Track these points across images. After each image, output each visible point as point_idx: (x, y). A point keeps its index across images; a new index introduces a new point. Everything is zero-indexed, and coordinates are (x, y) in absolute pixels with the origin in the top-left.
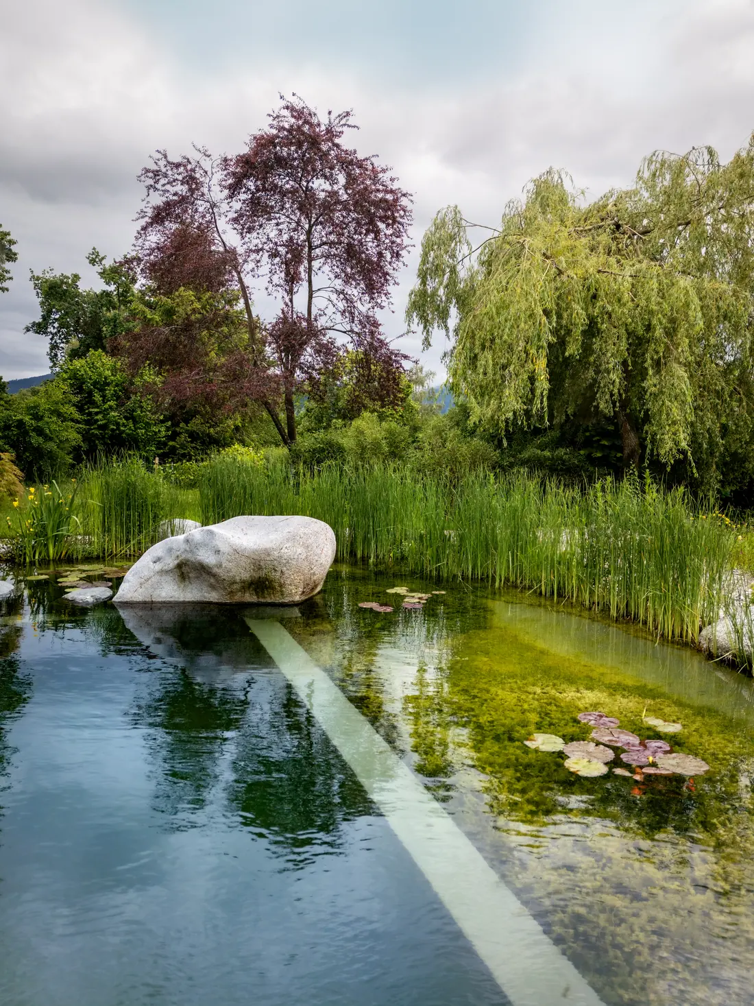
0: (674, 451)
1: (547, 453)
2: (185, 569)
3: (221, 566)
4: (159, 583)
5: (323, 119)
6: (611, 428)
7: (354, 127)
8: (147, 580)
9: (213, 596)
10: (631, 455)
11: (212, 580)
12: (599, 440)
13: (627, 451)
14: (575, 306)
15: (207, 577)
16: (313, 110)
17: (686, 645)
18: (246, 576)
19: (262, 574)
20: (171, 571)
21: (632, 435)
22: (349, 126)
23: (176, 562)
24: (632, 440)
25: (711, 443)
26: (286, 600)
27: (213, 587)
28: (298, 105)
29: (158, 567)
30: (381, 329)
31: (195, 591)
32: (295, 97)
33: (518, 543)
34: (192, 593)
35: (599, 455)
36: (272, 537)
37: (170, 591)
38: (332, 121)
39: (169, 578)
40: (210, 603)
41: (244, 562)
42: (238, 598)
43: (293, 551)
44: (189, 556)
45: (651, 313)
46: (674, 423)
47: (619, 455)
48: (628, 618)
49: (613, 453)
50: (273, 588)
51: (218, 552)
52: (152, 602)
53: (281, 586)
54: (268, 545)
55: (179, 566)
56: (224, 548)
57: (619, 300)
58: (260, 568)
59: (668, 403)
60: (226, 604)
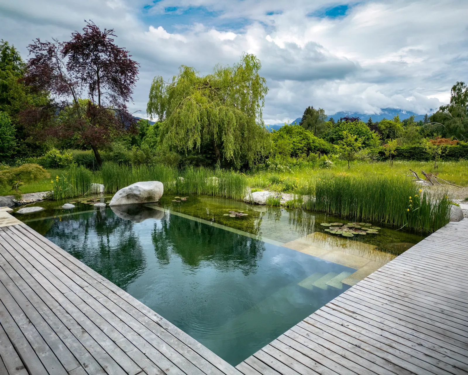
0: (230, 157)
1: (196, 157)
2: (129, 196)
3: (141, 194)
4: (121, 200)
5: (102, 31)
6: (212, 148)
7: (115, 36)
8: (118, 199)
9: (137, 202)
10: (218, 156)
11: (137, 198)
12: (208, 152)
13: (217, 155)
14: (205, 118)
15: (135, 197)
16: (98, 27)
17: (241, 201)
18: (146, 196)
19: (150, 195)
20: (125, 197)
21: (218, 150)
22: (113, 35)
23: (126, 194)
24: (218, 152)
25: (238, 153)
26: (155, 201)
27: (137, 200)
28: (91, 24)
29: (121, 196)
30: (127, 109)
31: (131, 201)
32: (90, 21)
33: (203, 184)
34: (130, 202)
35: (209, 156)
36: (152, 186)
37: (124, 202)
38: (106, 32)
39: (124, 198)
40: (136, 204)
41: (146, 193)
42: (143, 202)
43: (157, 190)
44: (131, 193)
45: (224, 120)
46: (230, 149)
47: (214, 156)
48: (230, 198)
49: (212, 155)
50: (152, 199)
51: (140, 191)
52: (120, 205)
53: (154, 198)
54: (151, 189)
55: (127, 195)
56: (141, 190)
57: (216, 117)
58: (150, 194)
59: (228, 144)
60: (140, 204)
